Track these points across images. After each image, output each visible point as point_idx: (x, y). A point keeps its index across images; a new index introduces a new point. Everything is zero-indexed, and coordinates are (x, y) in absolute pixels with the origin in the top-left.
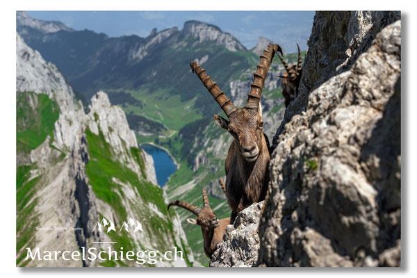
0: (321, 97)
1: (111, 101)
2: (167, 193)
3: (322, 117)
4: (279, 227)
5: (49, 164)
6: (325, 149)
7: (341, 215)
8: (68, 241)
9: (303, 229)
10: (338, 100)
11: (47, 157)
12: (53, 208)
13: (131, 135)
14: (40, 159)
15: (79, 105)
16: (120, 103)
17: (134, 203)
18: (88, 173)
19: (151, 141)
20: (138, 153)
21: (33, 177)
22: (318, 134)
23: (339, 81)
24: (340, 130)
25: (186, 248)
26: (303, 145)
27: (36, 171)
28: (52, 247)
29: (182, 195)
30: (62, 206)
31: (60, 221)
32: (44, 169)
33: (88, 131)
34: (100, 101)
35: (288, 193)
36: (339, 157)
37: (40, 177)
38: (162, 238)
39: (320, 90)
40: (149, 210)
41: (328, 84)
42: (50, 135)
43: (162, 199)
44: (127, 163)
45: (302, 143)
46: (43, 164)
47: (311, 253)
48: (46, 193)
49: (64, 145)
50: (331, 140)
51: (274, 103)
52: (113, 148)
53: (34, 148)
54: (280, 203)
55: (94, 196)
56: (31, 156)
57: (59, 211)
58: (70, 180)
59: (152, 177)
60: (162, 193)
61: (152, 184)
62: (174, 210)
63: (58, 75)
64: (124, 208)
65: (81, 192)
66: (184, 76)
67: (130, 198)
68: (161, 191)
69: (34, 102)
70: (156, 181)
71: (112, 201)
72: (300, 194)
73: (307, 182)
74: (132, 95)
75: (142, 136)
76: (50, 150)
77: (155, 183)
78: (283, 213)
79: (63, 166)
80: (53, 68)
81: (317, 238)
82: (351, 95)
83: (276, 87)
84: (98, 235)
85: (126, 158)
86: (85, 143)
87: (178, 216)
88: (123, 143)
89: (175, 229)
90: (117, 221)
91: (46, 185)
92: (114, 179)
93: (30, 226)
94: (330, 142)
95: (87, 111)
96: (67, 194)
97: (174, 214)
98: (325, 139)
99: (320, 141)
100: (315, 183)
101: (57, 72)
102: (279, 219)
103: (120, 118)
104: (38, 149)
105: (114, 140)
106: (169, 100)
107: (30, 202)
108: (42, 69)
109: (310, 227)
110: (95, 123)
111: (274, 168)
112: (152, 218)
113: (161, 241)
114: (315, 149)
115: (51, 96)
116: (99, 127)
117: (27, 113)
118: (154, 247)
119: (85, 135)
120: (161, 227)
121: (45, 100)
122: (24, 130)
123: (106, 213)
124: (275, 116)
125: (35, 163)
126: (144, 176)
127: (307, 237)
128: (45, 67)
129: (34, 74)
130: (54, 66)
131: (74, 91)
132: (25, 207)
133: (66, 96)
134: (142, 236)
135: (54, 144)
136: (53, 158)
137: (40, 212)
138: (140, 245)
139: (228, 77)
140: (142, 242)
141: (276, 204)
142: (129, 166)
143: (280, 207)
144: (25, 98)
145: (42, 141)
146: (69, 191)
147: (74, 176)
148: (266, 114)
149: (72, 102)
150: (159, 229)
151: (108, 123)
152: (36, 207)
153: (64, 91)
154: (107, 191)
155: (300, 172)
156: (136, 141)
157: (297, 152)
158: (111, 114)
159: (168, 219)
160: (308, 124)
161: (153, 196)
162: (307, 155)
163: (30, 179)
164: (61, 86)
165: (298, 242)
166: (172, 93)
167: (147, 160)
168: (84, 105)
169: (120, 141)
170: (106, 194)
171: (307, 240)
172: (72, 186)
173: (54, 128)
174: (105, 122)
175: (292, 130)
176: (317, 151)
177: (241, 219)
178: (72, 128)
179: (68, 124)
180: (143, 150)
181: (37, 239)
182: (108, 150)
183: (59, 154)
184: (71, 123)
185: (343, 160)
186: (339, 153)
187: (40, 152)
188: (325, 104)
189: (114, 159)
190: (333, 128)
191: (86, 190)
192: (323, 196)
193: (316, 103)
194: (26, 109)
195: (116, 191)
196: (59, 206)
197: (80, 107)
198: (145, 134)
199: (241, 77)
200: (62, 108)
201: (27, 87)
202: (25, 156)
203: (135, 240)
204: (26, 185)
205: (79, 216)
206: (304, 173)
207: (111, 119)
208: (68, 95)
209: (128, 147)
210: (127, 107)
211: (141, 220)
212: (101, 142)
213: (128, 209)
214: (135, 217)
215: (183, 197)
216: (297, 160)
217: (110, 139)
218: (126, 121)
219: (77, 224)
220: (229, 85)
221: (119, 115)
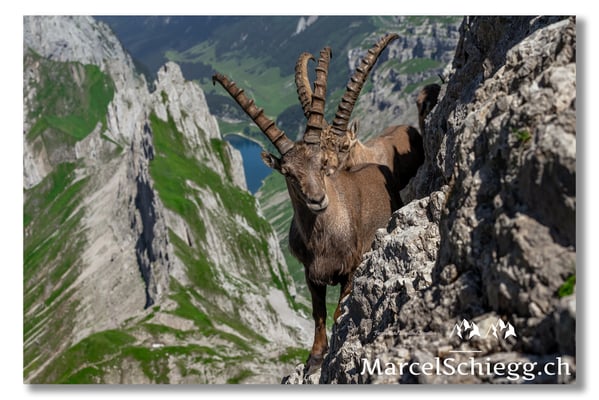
0: (524, 55)
1: (184, 76)
2: (261, 201)
3: (527, 79)
4: (473, 217)
5: (99, 161)
6: (538, 117)
7: (565, 196)
8: (126, 266)
9: (512, 216)
10: (552, 57)
11: (98, 151)
12: (105, 221)
13: (211, 122)
14: (88, 154)
15: (140, 80)
16: (197, 79)
17: (216, 215)
18: (153, 174)
19: (239, 131)
20: (221, 147)
21: (78, 179)
22: (527, 99)
23: (547, 35)
24: (557, 94)
25: (286, 277)
26: (505, 115)
27: (82, 170)
28: (104, 273)
29: (281, 204)
30: (117, 218)
31: (116, 239)
32: (93, 167)
33: (153, 116)
34: (170, 76)
35: (483, 175)
36: (562, 125)
37: (89, 178)
38: (253, 263)
39: (522, 46)
40: (235, 224)
41: (533, 38)
42: (102, 121)
43: (253, 210)
44: (206, 160)
45: (503, 112)
46: (93, 160)
47: (524, 245)
48: (97, 201)
49: (121, 135)
50: (546, 106)
51: (409, 79)
52: (186, 139)
53: (80, 139)
54: (473, 188)
55: (162, 205)
56: (76, 149)
57: (114, 224)
58: (128, 183)
59: (240, 180)
60: (254, 202)
61: (240, 190)
62: (269, 225)
63: (112, 39)
64: (203, 222)
65: (143, 199)
66: (285, 42)
67: (210, 208)
68: (252, 199)
69: (80, 76)
70: (245, 185)
71: (186, 212)
72: (505, 174)
73: (515, 158)
74: (214, 67)
75: (228, 124)
76: (101, 141)
77: (244, 188)
78: (477, 200)
79: (119, 164)
80: (105, 29)
81: (531, 225)
82: (570, 50)
84: (167, 258)
85: (205, 154)
86: (150, 132)
87: (275, 234)
88: (202, 132)
89: (270, 251)
90: (193, 240)
91: (97, 190)
92: (189, 182)
93: (74, 245)
94: (544, 109)
95: (152, 89)
96: (124, 202)
97: (270, 231)
98: (538, 105)
99: (532, 108)
100: (529, 157)
101: (110, 34)
102: (473, 208)
103: (198, 99)
104: (85, 139)
105: (188, 129)
106: (263, 74)
107: (74, 213)
108: (91, 31)
109: (522, 212)
110: (162, 105)
111: (462, 145)
112: (240, 235)
113: (252, 268)
114: (525, 117)
115: (102, 68)
116: (168, 111)
117: (70, 92)
118: (242, 275)
119: (149, 122)
120: (252, 248)
121: (95, 73)
122: (67, 114)
123: (178, 228)
124: (409, 98)
125: (82, 159)
126: (230, 178)
127: (518, 224)
128: (94, 29)
129: (79, 37)
130: (106, 26)
131: (134, 61)
132: (67, 220)
133: (124, 68)
134: (227, 260)
135: (107, 133)
136: (105, 154)
137: (87, 227)
138: (224, 272)
139: (345, 44)
140: (227, 269)
141: (466, 190)
142: (209, 165)
143: (473, 193)
144: (67, 71)
145: (91, 129)
146: (127, 198)
147: (135, 178)
148: (397, 95)
149: (131, 76)
150: (250, 251)
151: (181, 105)
152: (83, 219)
153: (120, 61)
154: (178, 197)
155: (501, 148)
156: (218, 130)
157: (497, 123)
158: (184, 93)
159: (261, 237)
160: (507, 89)
161: (242, 206)
162: (513, 126)
163: (74, 181)
164: (116, 54)
165: (505, 232)
166: (268, 65)
167: (234, 156)
168: (148, 80)
169: (197, 130)
170: (177, 201)
171: (518, 228)
172: (132, 191)
173: (106, 112)
174: (177, 103)
175: (485, 98)
176: (526, 120)
177: (398, 220)
178: (131, 112)
179: (126, 107)
180: (228, 143)
181: (84, 262)
182: (181, 142)
183: (113, 147)
184: (129, 105)
185: (566, 128)
186: (562, 119)
187: (88, 144)
188: (530, 63)
189: (189, 155)
190: (548, 91)
191: (151, 196)
192: (540, 173)
193: (515, 63)
194: (69, 86)
195: (191, 198)
196: (113, 219)
197: (142, 84)
198: (231, 121)
199: (363, 43)
200: (117, 84)
201: (70, 55)
202: (68, 150)
203: (217, 265)
204: (69, 189)
205: (141, 232)
206: (509, 150)
207: (185, 100)
208: (126, 67)
209: (208, 138)
210: (206, 83)
211: (225, 237)
212: (171, 131)
213: (208, 223)
214: (217, 235)
215: (281, 208)
216: (497, 133)
217: (183, 127)
218: (206, 103)
219: (138, 243)
220: (346, 54)
221: (195, 94)
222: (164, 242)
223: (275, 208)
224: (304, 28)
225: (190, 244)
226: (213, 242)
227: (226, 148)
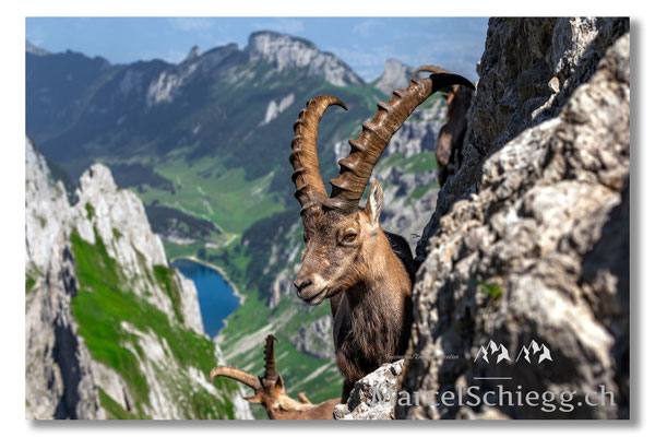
0: (507, 167)
1: (116, 181)
2: (223, 348)
3: (508, 203)
6: (515, 262)
9: (478, 411)
10: (538, 171)
13: (154, 243)
15: (57, 189)
16: (133, 185)
17: (162, 368)
18: (76, 314)
19: (191, 254)
20: (168, 276)
22: (501, 234)
23: (538, 138)
24: (542, 228)
26: (474, 256)
29: (248, 352)
30: (29, 375)
31: (28, 404)
33: (75, 237)
34: (97, 182)
35: (447, 345)
36: (541, 276)
39: (503, 155)
40: (189, 380)
41: (519, 142)
43: (212, 359)
44: (148, 294)
45: (473, 251)
49: (33, 264)
50: (525, 245)
51: (417, 180)
52: (121, 268)
54: (434, 363)
55: (89, 356)
58: (43, 327)
59: (194, 319)
60: (213, 349)
61: (194, 333)
64: (145, 378)
65: (63, 350)
66: (251, 134)
67: (154, 359)
68: (211, 346)
70: (201, 326)
71: (122, 365)
72: (471, 345)
73: (483, 322)
74: (155, 170)
75: (175, 245)
77: (199, 330)
78: (439, 381)
79: (31, 302)
82: (562, 162)
83: (419, 151)
85: (146, 286)
86: (71, 259)
87: (243, 391)
88: (141, 257)
89: (237, 415)
90: (132, 402)
92: (125, 325)
94: (523, 249)
95: (73, 201)
96: (38, 354)
97: (236, 388)
98: (515, 244)
99: (507, 248)
100: (498, 324)
103: (134, 212)
105: (123, 254)
106: (223, 177)
110: (87, 222)
111: (422, 298)
112: (195, 394)
114: (497, 262)
116: (95, 230)
119: (70, 245)
120: (212, 412)
123: (111, 387)
124: (418, 204)
126: (180, 318)
131: (49, 164)
133: (35, 174)
139: (331, 135)
141: (426, 365)
142: (152, 300)
143: (434, 370)
146: (42, 348)
147: (52, 320)
148: (401, 201)
149: (45, 184)
150: (209, 415)
151: (112, 221)
153: (30, 165)
154: (111, 345)
155: (469, 304)
156: (163, 254)
157: (464, 268)
158: (117, 205)
159: (224, 396)
160: (482, 216)
161: (197, 355)
162: (482, 274)
166: (228, 165)
167: (185, 288)
168: (67, 190)
169: (134, 255)
170: (109, 351)
172: (47, 338)
174: (107, 219)
175: (454, 228)
176: (500, 266)
177: (362, 393)
178: (46, 232)
179: (39, 226)
180: (177, 271)
182: (113, 271)
184: (43, 222)
185: (549, 281)
186: (542, 268)
188: (512, 179)
189: (124, 288)
190: (530, 223)
191: (74, 345)
192: (513, 349)
193: (496, 177)
195: (129, 346)
197: (59, 194)
198: (180, 242)
199: (354, 133)
205: (61, 393)
206: (477, 308)
207: (118, 214)
208: (39, 171)
209: (149, 265)
210: (146, 191)
211: (175, 398)
212: (100, 257)
213: (151, 379)
214: (165, 394)
215: (251, 356)
216: (464, 283)
217: (115, 250)
218: (145, 218)
219: (58, 409)
220: (333, 148)
221: (131, 206)
222: (92, 407)
223: (242, 356)
224: (275, 115)
225: (129, 408)
226: (159, 404)
227: (175, 277)
